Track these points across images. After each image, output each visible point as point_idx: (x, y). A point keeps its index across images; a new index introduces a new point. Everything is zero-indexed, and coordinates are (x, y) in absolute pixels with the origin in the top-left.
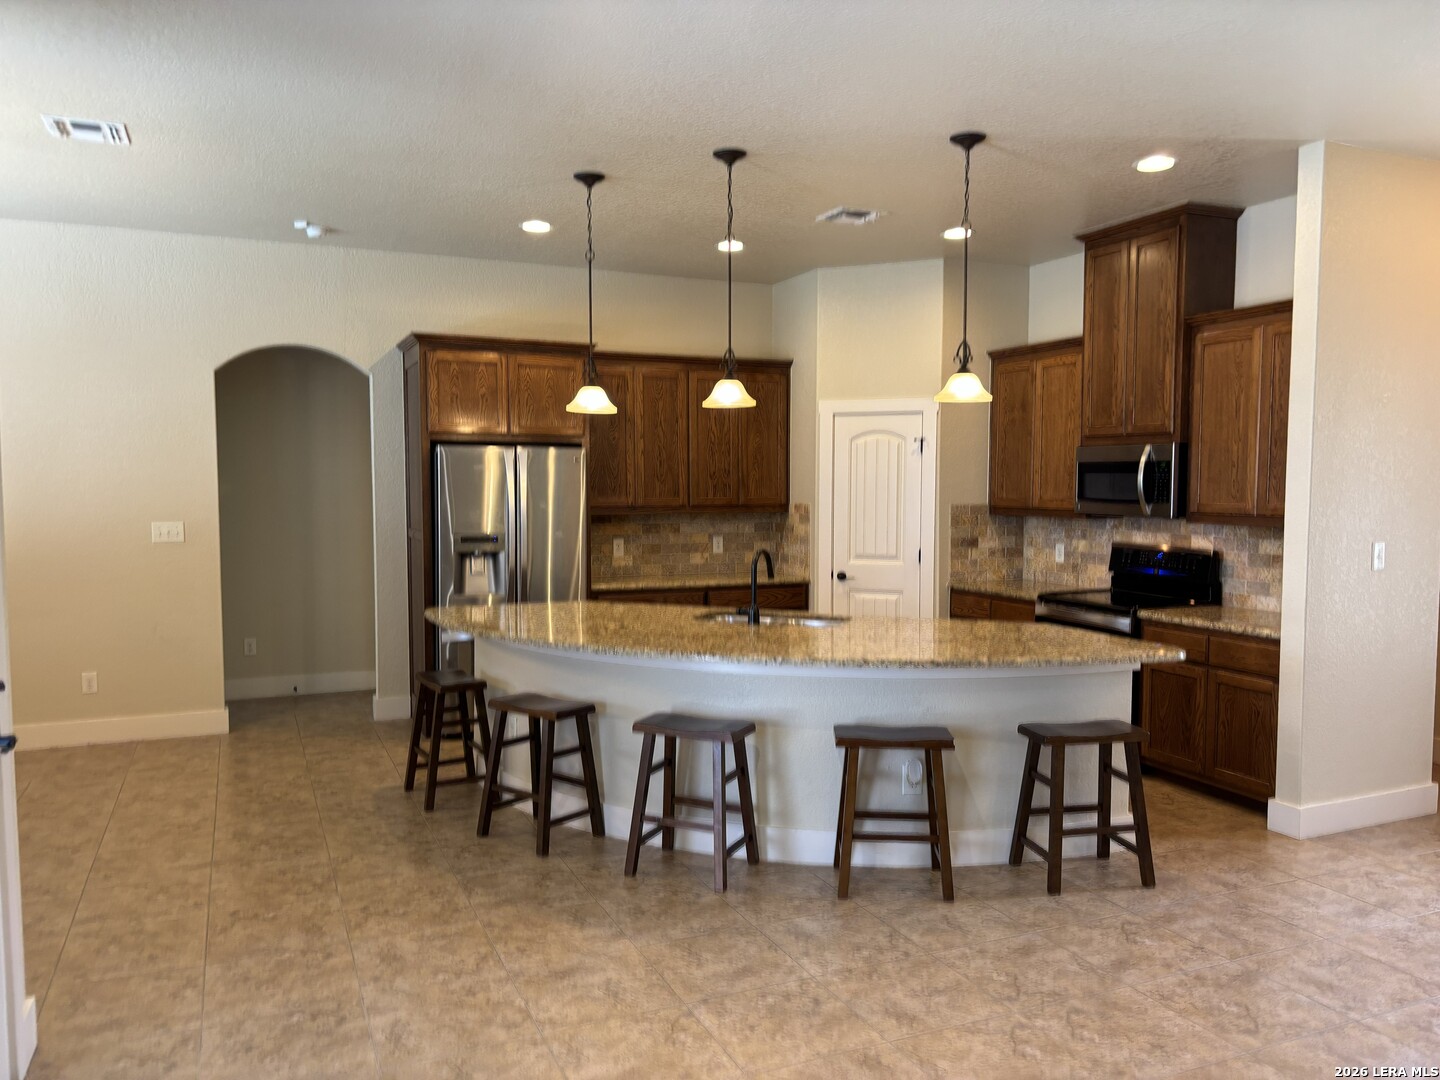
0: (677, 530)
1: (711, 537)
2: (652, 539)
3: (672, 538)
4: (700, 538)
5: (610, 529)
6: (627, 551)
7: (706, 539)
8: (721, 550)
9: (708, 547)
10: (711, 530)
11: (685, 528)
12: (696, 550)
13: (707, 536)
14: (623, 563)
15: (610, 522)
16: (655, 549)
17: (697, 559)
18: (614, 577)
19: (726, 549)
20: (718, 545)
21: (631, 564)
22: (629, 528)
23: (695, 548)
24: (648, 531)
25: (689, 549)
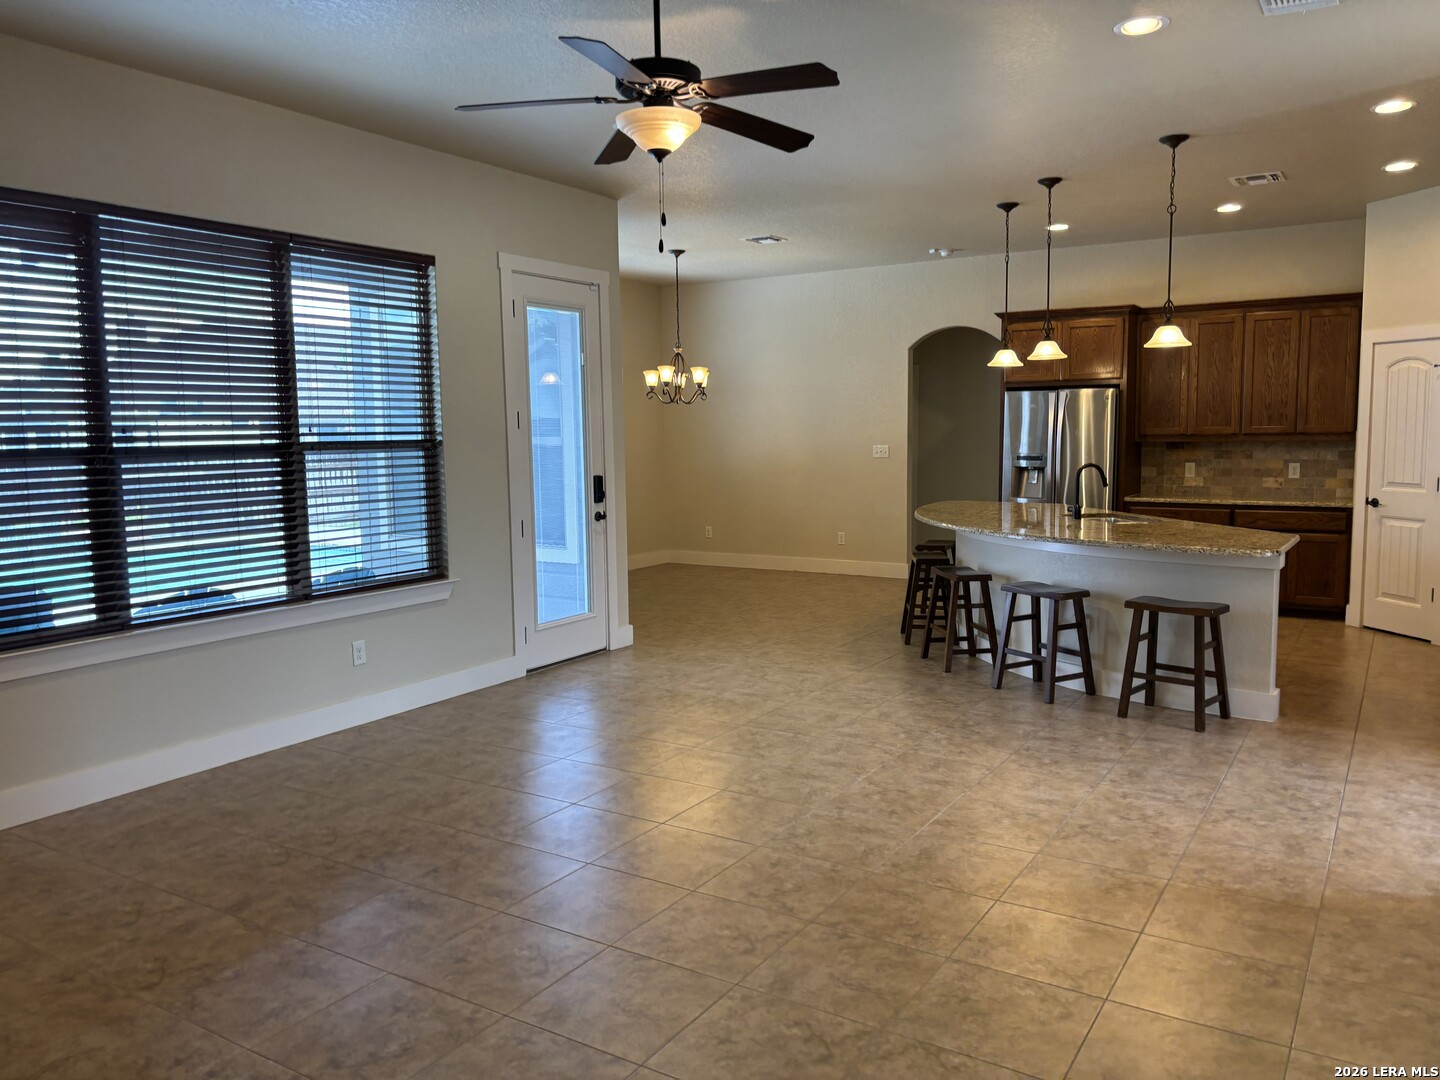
0: (1250, 457)
1: (1286, 463)
2: (1224, 464)
3: (1244, 463)
4: (1275, 464)
5: (1183, 454)
6: (1198, 473)
7: (1281, 465)
8: (1297, 476)
9: (1283, 472)
10: (1287, 457)
11: (1258, 454)
12: (1271, 476)
13: (1282, 462)
14: (1194, 484)
15: (1183, 448)
16: (1226, 473)
17: (1270, 483)
18: (1185, 494)
19: (1302, 475)
20: (1294, 471)
21: (1202, 485)
22: (1200, 454)
23: (1269, 473)
24: (1219, 456)
25: (1261, 473)
